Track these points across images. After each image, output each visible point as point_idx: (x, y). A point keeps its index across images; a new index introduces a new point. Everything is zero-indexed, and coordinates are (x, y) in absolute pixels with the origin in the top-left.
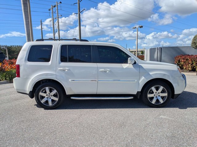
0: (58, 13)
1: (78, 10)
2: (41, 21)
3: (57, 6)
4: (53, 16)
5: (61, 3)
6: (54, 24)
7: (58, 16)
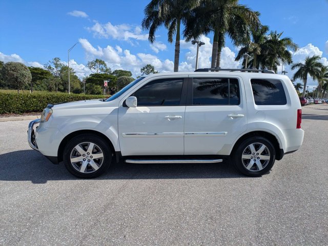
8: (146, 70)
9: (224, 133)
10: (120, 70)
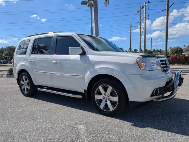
0: (145, 14)
1: (167, 5)
2: (131, 24)
3: (145, 7)
4: (141, 17)
5: (149, 2)
6: (142, 25)
7: (145, 16)
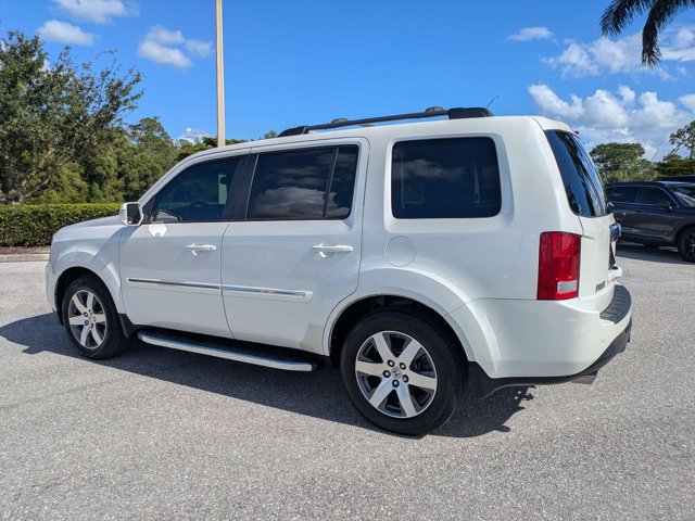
8: (687, 136)
9: (304, 295)
10: (610, 145)
